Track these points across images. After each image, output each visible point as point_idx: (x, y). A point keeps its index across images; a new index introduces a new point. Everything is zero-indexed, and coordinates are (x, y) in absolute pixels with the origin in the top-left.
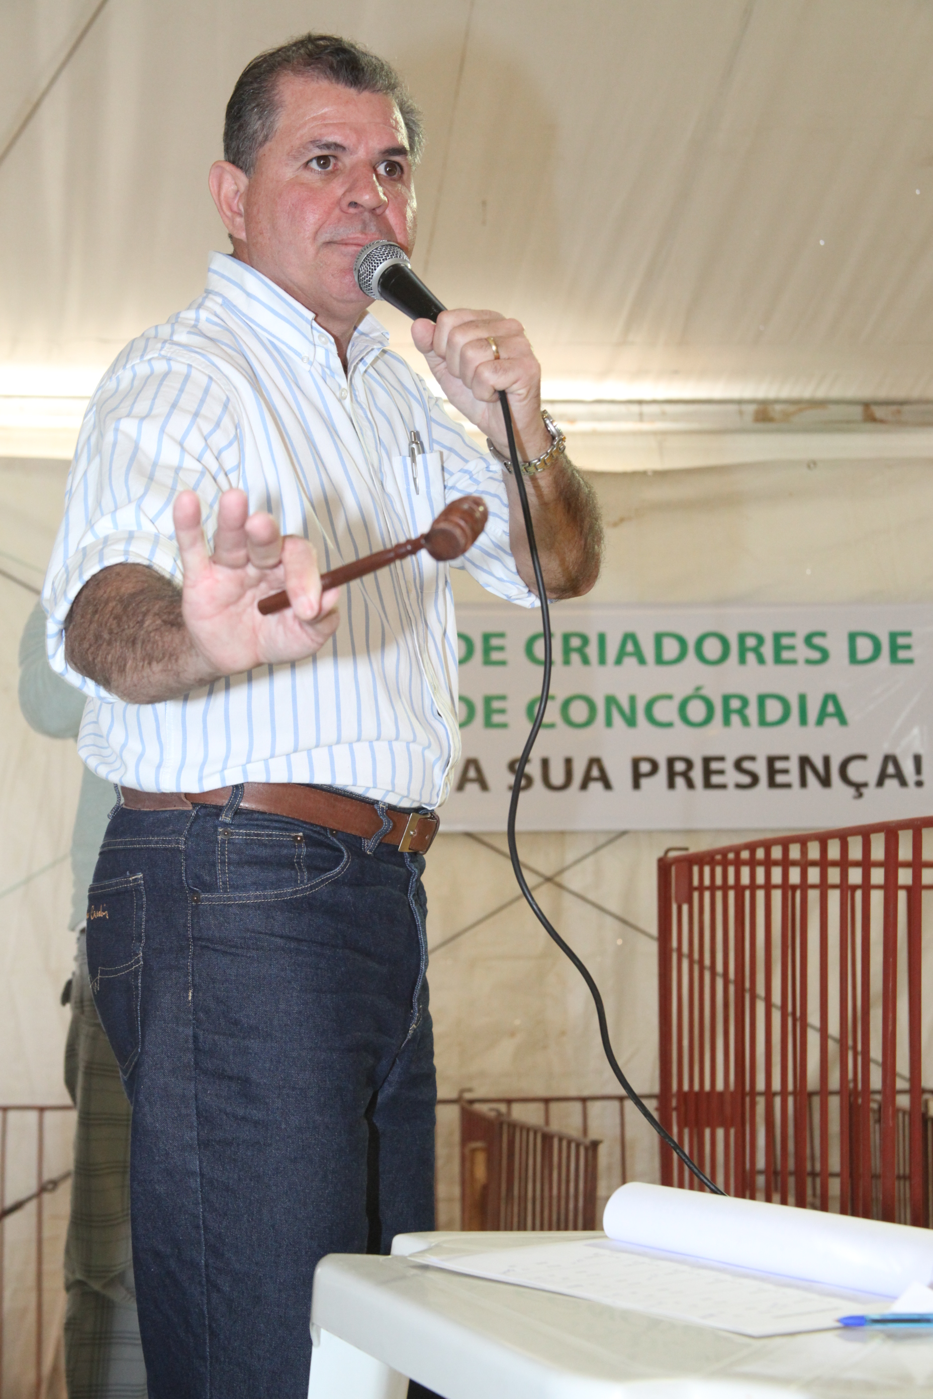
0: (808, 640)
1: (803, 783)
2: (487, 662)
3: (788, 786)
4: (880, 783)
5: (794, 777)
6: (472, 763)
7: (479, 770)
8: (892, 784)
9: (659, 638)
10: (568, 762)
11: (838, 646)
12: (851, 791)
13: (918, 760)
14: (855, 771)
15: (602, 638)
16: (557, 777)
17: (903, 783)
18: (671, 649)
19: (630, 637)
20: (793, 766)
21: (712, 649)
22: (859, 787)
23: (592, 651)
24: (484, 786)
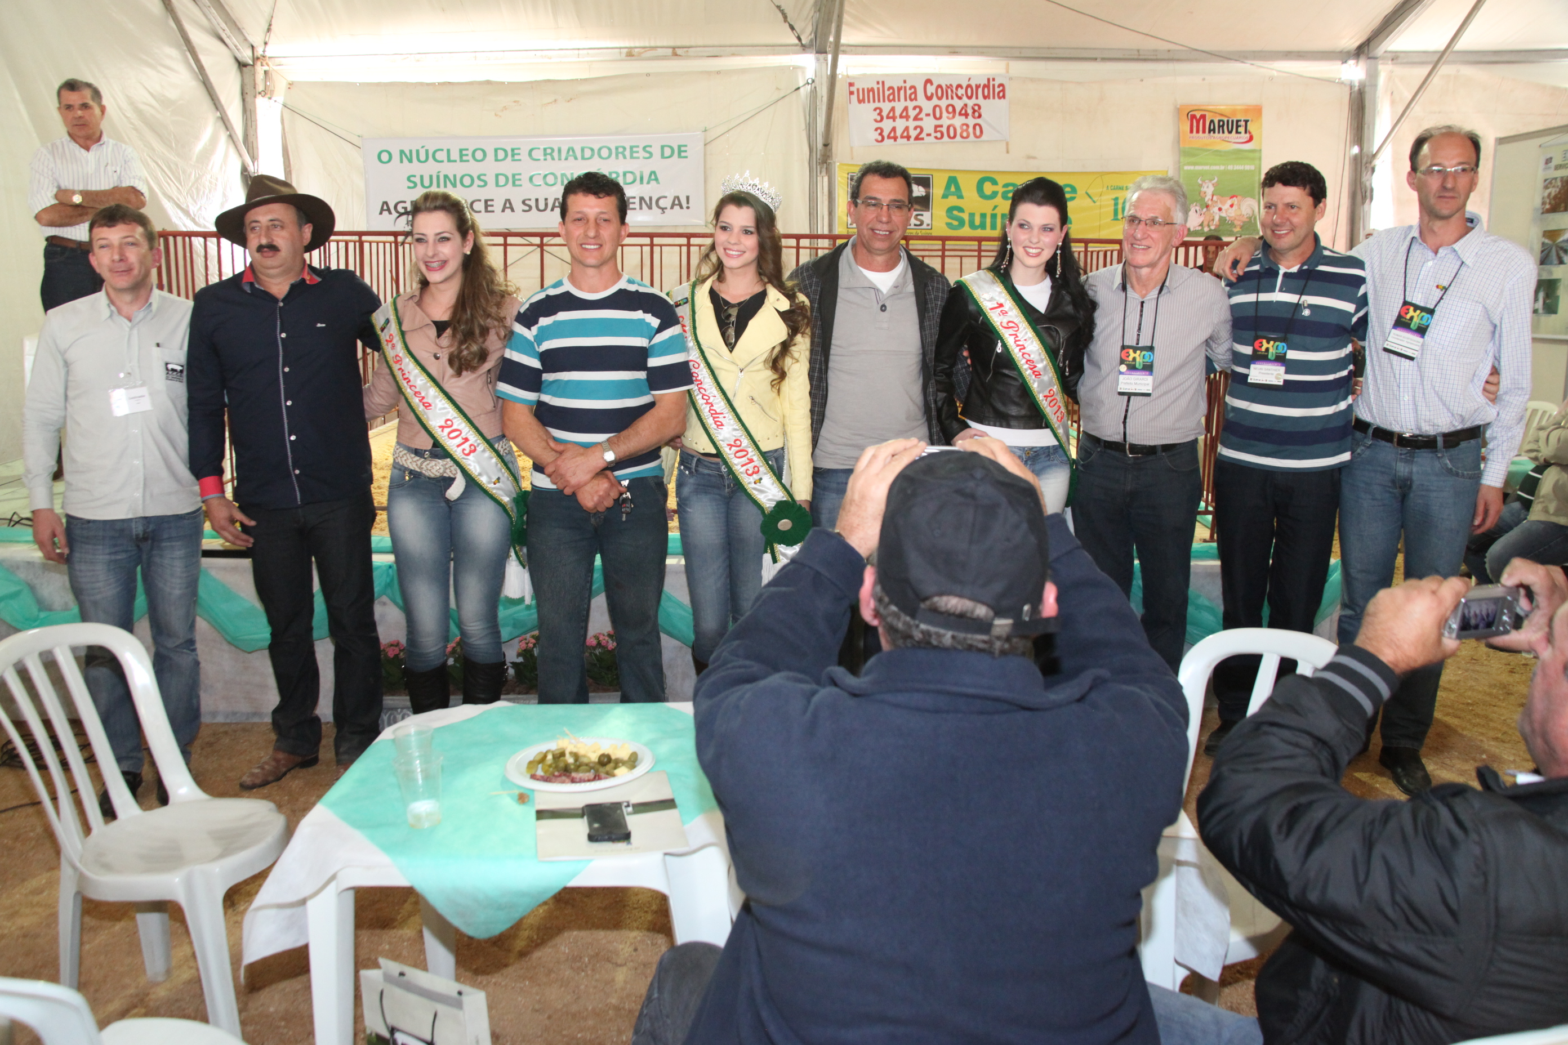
0: (644, 148)
1: (641, 208)
2: (513, 160)
3: (635, 209)
4: (672, 208)
5: (637, 206)
6: (508, 201)
7: (510, 204)
8: (677, 208)
9: (583, 150)
10: (546, 199)
11: (656, 151)
12: (660, 211)
13: (688, 198)
14: (662, 203)
15: (560, 150)
16: (542, 206)
17: (681, 207)
18: (588, 153)
19: (571, 149)
20: (637, 200)
21: (605, 153)
22: (663, 209)
23: (556, 154)
24: (513, 210)
